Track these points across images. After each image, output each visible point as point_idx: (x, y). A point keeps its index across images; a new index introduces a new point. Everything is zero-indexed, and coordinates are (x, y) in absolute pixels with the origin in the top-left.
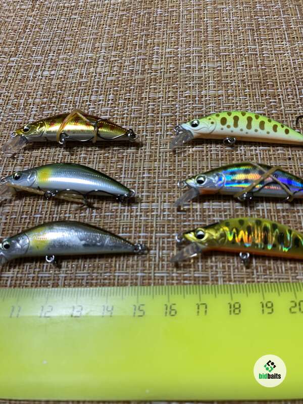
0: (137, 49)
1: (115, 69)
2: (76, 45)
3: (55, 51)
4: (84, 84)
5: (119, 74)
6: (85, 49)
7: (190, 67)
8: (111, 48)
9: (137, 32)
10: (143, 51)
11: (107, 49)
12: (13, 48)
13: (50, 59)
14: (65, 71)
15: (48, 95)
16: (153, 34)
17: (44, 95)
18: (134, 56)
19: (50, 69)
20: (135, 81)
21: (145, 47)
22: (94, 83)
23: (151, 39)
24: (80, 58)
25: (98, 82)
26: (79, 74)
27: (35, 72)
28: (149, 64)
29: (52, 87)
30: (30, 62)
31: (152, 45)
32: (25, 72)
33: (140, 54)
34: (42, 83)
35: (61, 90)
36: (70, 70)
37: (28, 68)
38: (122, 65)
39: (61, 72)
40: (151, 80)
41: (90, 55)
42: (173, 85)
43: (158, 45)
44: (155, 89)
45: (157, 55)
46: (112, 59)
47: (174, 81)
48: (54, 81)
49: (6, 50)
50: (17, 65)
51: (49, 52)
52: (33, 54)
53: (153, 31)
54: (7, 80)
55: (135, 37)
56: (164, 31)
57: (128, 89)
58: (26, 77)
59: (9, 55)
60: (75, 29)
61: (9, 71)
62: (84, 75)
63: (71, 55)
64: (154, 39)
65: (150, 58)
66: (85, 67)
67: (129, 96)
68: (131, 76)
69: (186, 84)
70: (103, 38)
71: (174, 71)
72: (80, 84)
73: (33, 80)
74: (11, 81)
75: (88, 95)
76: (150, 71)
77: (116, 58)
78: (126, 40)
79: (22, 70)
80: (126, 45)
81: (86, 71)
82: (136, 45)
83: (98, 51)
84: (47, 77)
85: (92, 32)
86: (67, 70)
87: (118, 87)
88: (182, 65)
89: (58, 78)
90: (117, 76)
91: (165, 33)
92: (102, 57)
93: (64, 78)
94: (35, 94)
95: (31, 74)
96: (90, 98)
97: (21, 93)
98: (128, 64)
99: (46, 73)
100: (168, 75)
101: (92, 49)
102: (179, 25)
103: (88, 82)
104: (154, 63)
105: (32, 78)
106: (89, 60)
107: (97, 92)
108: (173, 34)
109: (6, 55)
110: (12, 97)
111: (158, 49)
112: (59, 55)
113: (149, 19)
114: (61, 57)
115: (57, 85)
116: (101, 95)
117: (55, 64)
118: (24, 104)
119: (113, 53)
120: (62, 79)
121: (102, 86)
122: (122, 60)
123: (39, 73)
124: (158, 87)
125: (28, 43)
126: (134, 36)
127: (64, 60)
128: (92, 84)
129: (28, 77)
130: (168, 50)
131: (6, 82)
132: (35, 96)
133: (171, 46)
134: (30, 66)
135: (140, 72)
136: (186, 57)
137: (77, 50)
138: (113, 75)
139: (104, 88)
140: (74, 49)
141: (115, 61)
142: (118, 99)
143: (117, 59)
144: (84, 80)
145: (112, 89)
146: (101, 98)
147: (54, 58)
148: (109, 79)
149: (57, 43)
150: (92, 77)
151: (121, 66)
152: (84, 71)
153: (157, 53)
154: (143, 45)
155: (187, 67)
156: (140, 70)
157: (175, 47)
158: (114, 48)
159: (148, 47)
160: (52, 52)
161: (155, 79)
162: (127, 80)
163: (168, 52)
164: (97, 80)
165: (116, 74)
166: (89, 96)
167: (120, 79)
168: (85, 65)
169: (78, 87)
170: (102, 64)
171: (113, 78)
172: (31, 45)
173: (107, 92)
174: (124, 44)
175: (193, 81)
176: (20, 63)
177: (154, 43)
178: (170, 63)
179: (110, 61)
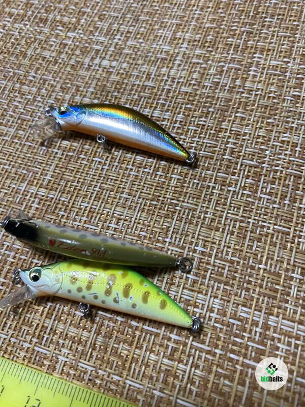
0: (231, 52)
1: (195, 76)
2: (152, 30)
3: (123, 33)
4: (149, 89)
5: (199, 85)
6: (162, 38)
7: (300, 96)
8: (196, 43)
9: (237, 26)
10: (238, 57)
11: (191, 44)
12: (74, 19)
13: (114, 44)
14: (129, 65)
15: (101, 95)
16: (258, 32)
17: (96, 94)
18: (224, 62)
19: (112, 58)
20: (217, 100)
21: (243, 51)
22: (163, 91)
23: (254, 40)
24: (152, 50)
25: (169, 91)
26: (146, 73)
27: (93, 59)
28: (242, 78)
29: (108, 85)
30: (89, 43)
31: (253, 51)
32: (81, 57)
33: (233, 60)
34: (98, 76)
35: (118, 92)
36: (136, 64)
37: (84, 52)
38: (206, 72)
39: (125, 65)
40: (240, 103)
41: (166, 48)
42: (269, 118)
43: (262, 52)
44: (243, 119)
45: (257, 67)
46: (194, 60)
47: (272, 113)
48: (112, 76)
49: (66, 19)
50: (73, 44)
51: (115, 33)
52: (96, 32)
53: (260, 28)
54: (57, 63)
55: (232, 33)
56: (274, 32)
57: (205, 110)
58: (80, 63)
59: (67, 27)
60: (156, 6)
61: (62, 51)
62: (152, 76)
63: (142, 43)
64: (258, 41)
65: (246, 69)
66: (155, 65)
67: (204, 121)
68: (214, 92)
69: (287, 122)
70: (190, 25)
71: (274, 98)
72: (144, 87)
73: (88, 69)
74: (61, 66)
75: (151, 107)
76: (241, 90)
77: (200, 59)
78: (219, 35)
79: (78, 52)
80: (217, 42)
81: (156, 71)
82: (232, 45)
83: (178, 44)
84: (105, 68)
85: (177, 14)
86: (132, 64)
87: (193, 104)
88: (288, 90)
89: (118, 73)
90: (195, 87)
91: (276, 34)
92: (181, 54)
93: (127, 74)
94: (85, 90)
95: (87, 60)
96: (153, 113)
97: (69, 85)
98: (214, 72)
99: (105, 63)
100: (264, 102)
101: (171, 39)
102: (298, 25)
103: (155, 87)
104: (250, 79)
105: (86, 66)
106: (163, 56)
107: (164, 105)
108: (287, 39)
109: (63, 27)
110: (58, 89)
111: (260, 58)
112: (127, 40)
113: (258, 9)
114: (129, 43)
115: (115, 83)
116: (167, 111)
117: (119, 52)
118: (69, 101)
119: (198, 52)
120: (124, 76)
121: (172, 98)
122: (207, 64)
123: (97, 61)
124: (247, 117)
125: (94, 15)
126: (231, 30)
127: (132, 49)
128: (159, 93)
129: (82, 64)
130: (273, 63)
131: (55, 65)
132: (84, 93)
133: (280, 56)
134: (88, 49)
135: (227, 88)
136: (297, 79)
137: (152, 37)
138: (190, 84)
139: (173, 102)
140: (148, 34)
141: (198, 63)
142: (188, 122)
143: (201, 61)
144: (150, 83)
145: (184, 106)
146: (167, 115)
147: (120, 43)
148: (184, 89)
149: (129, 22)
150: (162, 80)
151: (204, 74)
152: (153, 70)
153: (258, 64)
154: (241, 47)
155: (294, 95)
156: (228, 86)
157: (285, 60)
158: (200, 44)
159: (247, 51)
160: (119, 34)
161: (246, 104)
162: (208, 97)
163: (273, 66)
164: (167, 87)
165: (194, 85)
166: (153, 108)
167: (198, 92)
168: (157, 61)
169: (140, 92)
170: (179, 65)
171: (189, 90)
172: (96, 19)
173: (177, 108)
174: (215, 40)
175: (299, 120)
176: (77, 41)
177: (256, 48)
178: (272, 84)
179: (190, 63)
